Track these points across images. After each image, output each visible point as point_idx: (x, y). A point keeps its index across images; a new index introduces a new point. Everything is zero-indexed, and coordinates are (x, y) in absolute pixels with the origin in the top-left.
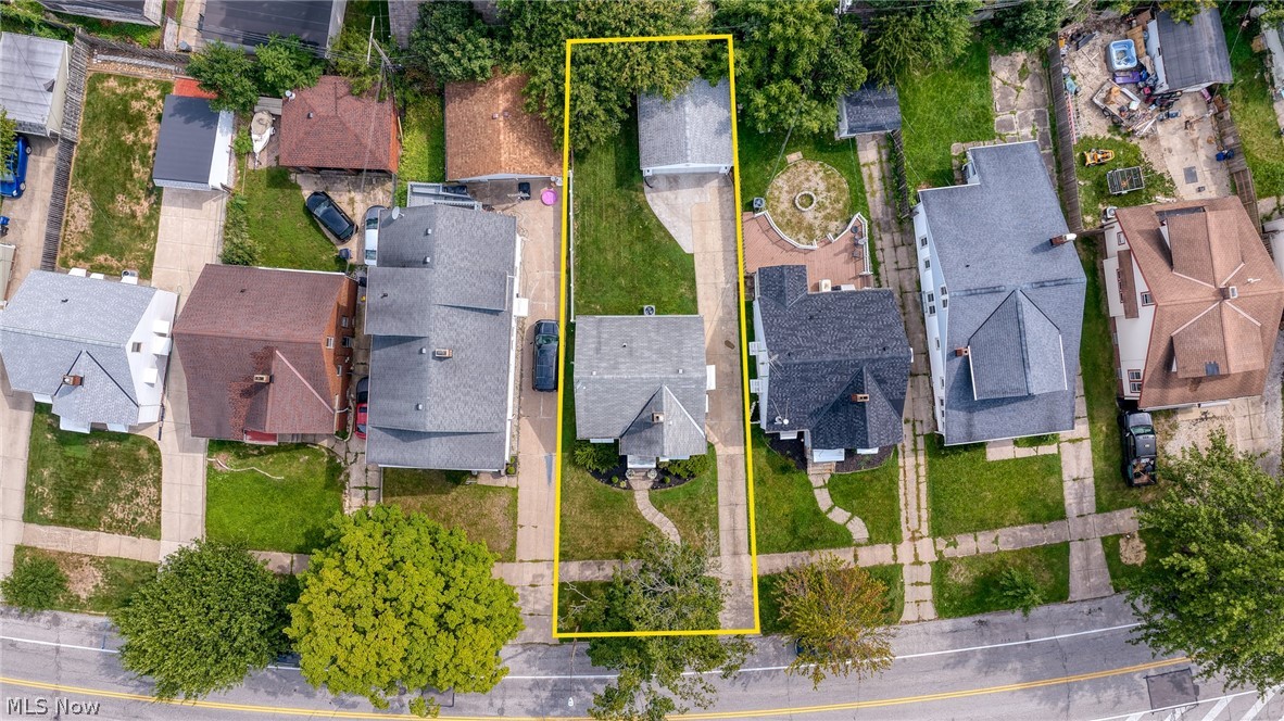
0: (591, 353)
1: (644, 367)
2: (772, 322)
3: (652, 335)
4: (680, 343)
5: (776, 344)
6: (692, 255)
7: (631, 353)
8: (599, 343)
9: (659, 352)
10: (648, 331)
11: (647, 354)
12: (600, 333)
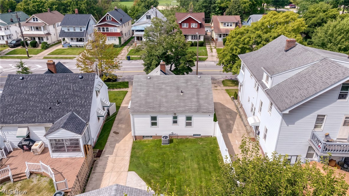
0: (202, 89)
1: (170, 80)
2: (85, 102)
3: (164, 100)
4: (147, 95)
5: (88, 85)
6: (129, 170)
7: (178, 88)
8: (198, 95)
9: (161, 89)
10: (167, 102)
11: (168, 88)
12: (198, 102)
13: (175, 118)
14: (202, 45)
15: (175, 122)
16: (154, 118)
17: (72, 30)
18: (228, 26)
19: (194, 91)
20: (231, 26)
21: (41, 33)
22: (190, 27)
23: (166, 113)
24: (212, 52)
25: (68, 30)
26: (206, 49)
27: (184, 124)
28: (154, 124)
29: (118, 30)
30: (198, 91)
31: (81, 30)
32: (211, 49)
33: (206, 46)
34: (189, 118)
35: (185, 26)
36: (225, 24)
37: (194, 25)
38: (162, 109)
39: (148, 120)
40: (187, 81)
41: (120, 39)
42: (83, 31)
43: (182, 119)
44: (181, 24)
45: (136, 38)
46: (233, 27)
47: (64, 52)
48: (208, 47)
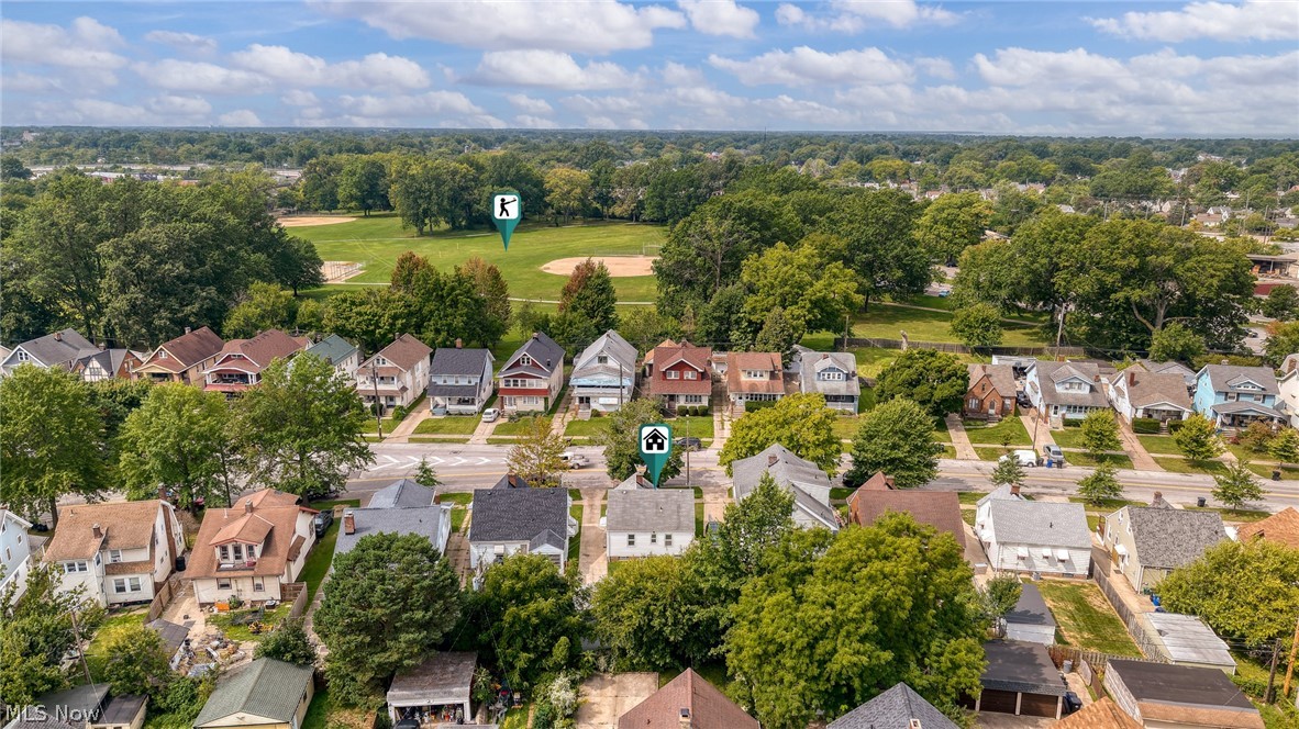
1: (648, 495)
2: (560, 519)
3: (642, 517)
4: (624, 512)
5: (561, 501)
7: (657, 504)
8: (678, 512)
9: (638, 506)
10: (645, 519)
11: (646, 504)
12: (679, 519)
13: (654, 536)
14: (705, 413)
15: (654, 541)
16: (631, 537)
17: (451, 382)
18: (755, 376)
19: (674, 508)
20: (761, 376)
21: (394, 387)
22: (682, 378)
23: (645, 530)
24: (723, 429)
25: (445, 382)
26: (712, 422)
27: (663, 543)
28: (631, 543)
29: (544, 386)
30: (679, 507)
31: (470, 382)
32: (722, 422)
33: (712, 416)
34: (668, 537)
35: (673, 375)
36: (749, 373)
37: (689, 375)
38: (640, 527)
39: (624, 538)
40: (667, 496)
41: (546, 399)
42: (473, 384)
43: (661, 538)
44: (664, 373)
45: (577, 400)
46: (766, 378)
47: (441, 427)
48: (716, 418)
